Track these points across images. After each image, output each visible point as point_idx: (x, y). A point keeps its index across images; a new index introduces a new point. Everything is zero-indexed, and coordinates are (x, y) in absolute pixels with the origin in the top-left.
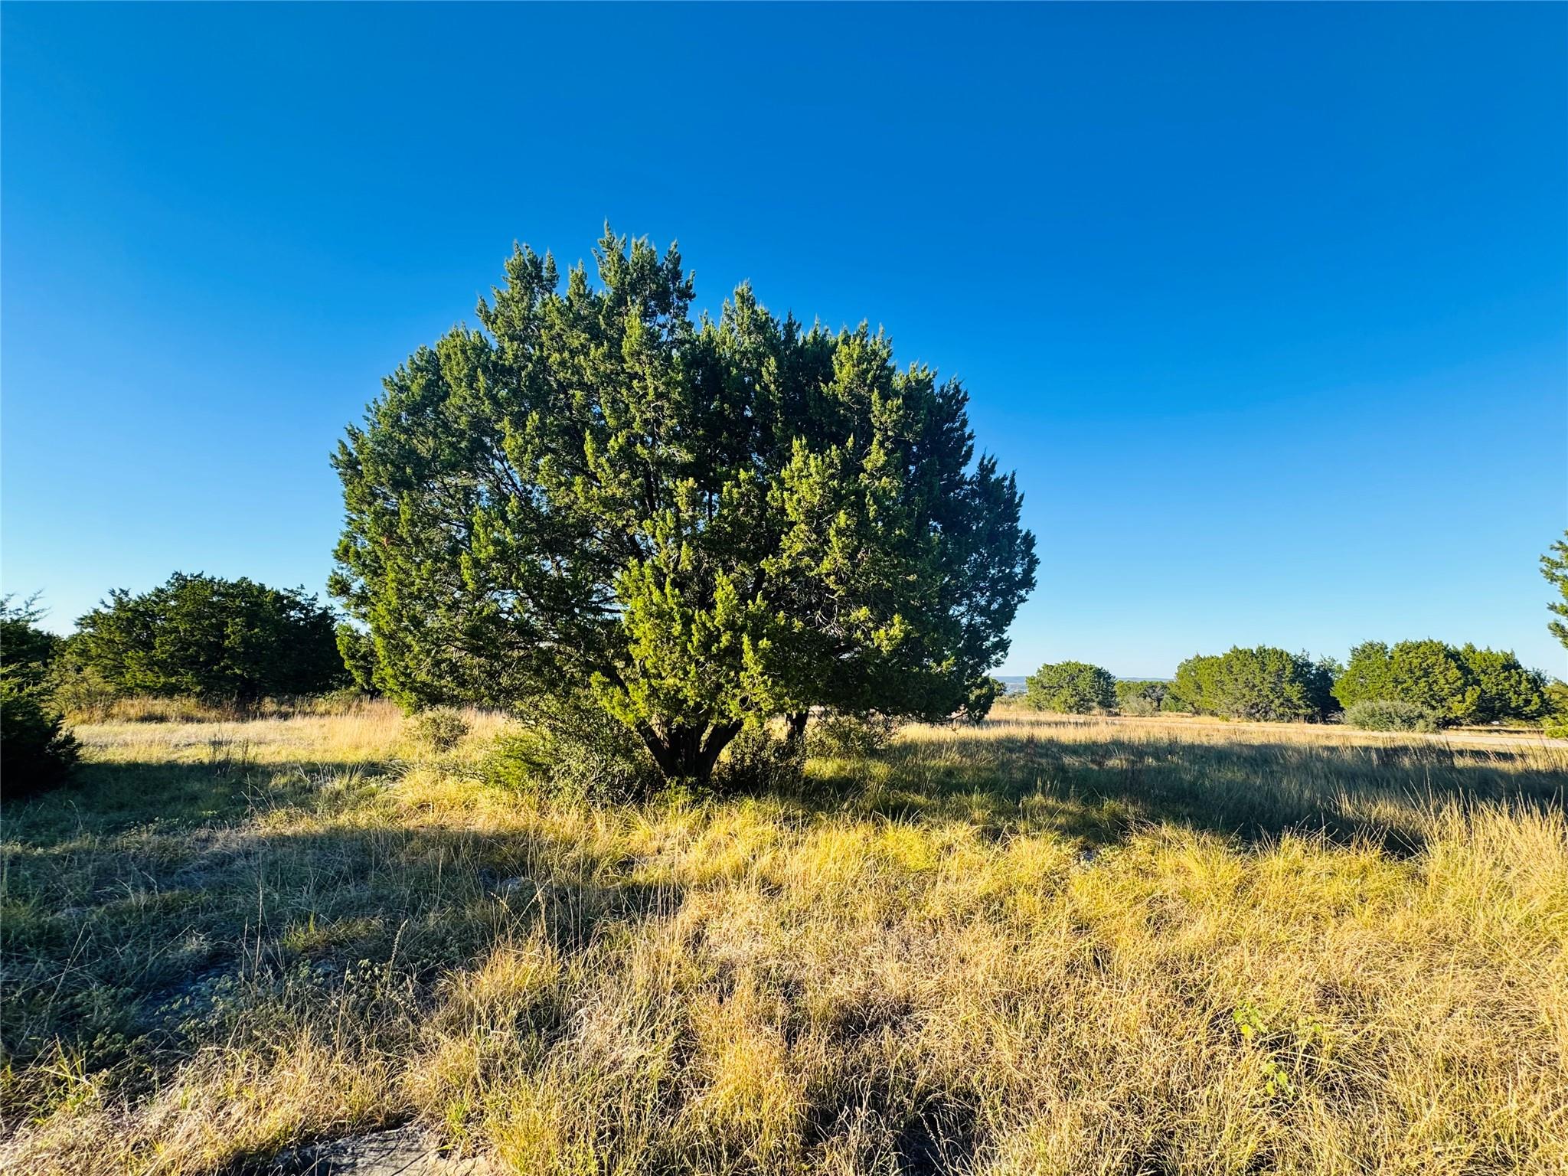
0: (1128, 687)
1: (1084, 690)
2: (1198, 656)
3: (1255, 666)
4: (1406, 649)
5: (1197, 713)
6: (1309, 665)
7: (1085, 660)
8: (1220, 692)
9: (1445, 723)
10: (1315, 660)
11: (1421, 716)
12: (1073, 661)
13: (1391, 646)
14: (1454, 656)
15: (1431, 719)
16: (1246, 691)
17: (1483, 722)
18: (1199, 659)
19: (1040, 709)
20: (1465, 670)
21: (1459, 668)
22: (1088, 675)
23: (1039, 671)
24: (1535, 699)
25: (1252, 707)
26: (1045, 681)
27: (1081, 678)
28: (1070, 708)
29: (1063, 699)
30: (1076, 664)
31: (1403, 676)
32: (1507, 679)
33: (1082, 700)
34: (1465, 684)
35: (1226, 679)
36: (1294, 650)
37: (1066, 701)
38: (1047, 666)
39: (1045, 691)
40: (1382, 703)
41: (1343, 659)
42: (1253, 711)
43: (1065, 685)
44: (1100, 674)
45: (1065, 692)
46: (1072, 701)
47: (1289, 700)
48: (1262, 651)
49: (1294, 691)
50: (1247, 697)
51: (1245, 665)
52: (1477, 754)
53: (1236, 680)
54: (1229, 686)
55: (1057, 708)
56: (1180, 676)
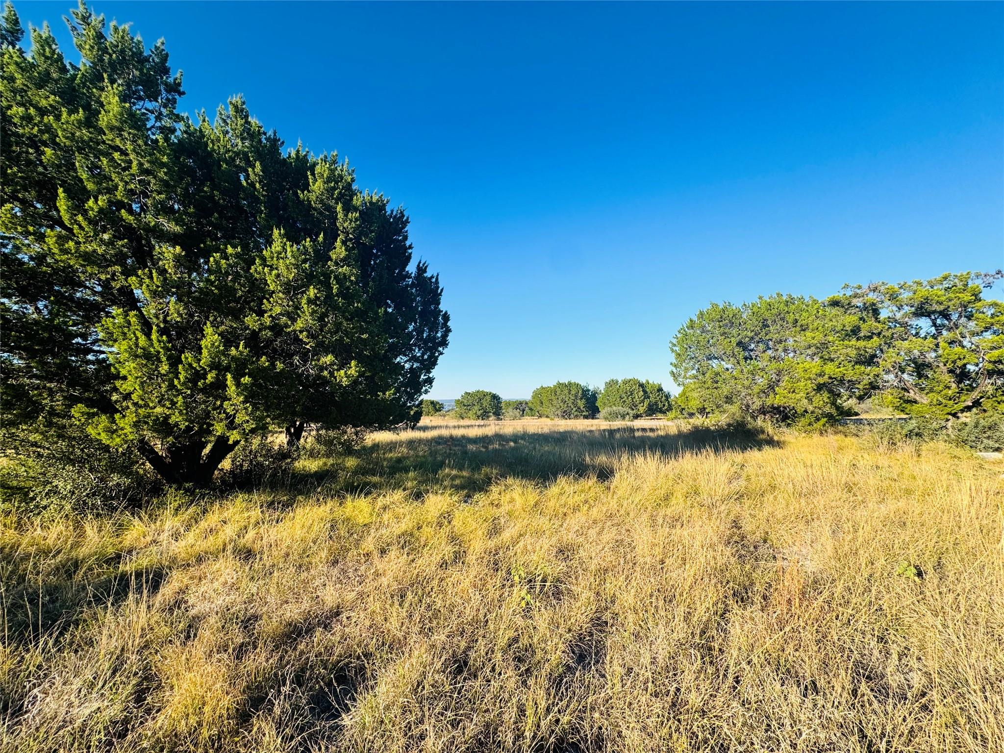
0: (508, 404)
1: (486, 406)
3: (566, 392)
4: (625, 382)
5: (540, 417)
6: (589, 390)
7: (487, 390)
8: (551, 405)
9: (637, 417)
10: (591, 388)
11: (628, 414)
12: (481, 390)
13: (620, 381)
14: (641, 385)
15: (631, 415)
16: (562, 404)
17: (650, 415)
18: (542, 388)
19: (463, 418)
20: (645, 392)
21: (643, 391)
22: (488, 398)
23: (462, 396)
24: (667, 404)
26: (465, 401)
27: (485, 399)
28: (478, 417)
30: (483, 392)
31: (624, 395)
32: (658, 395)
33: (485, 412)
34: (644, 399)
35: (553, 398)
36: (583, 384)
37: (476, 413)
38: (466, 393)
39: (465, 407)
40: (614, 408)
41: (602, 387)
42: (564, 414)
43: (476, 404)
44: (495, 397)
45: (476, 408)
46: (479, 413)
47: (579, 408)
48: (570, 383)
49: (581, 404)
50: (562, 407)
51: (562, 391)
52: (644, 430)
53: (558, 399)
54: (555, 402)
55: (471, 417)
56: (533, 397)
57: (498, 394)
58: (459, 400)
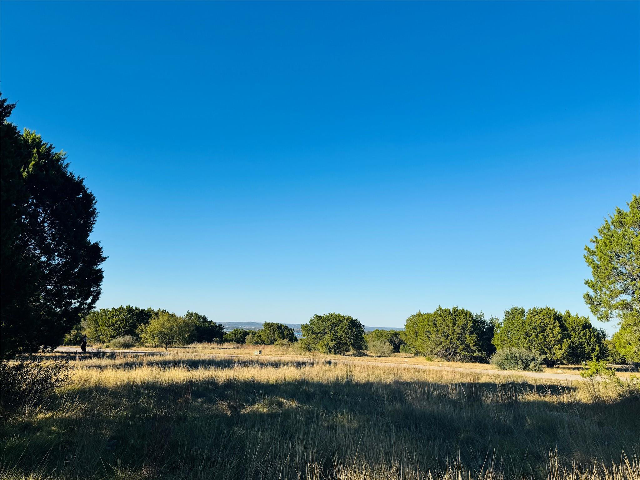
0: (379, 334)
1: (341, 336)
2: (419, 313)
3: (450, 322)
5: (417, 354)
6: (483, 322)
7: (344, 314)
8: (427, 340)
9: (551, 364)
10: (487, 318)
11: (534, 359)
12: (336, 313)
13: (527, 311)
14: (558, 318)
15: (538, 361)
16: (443, 339)
18: (420, 315)
19: (309, 350)
20: (563, 328)
21: (561, 327)
22: (345, 324)
23: (311, 320)
24: (597, 348)
25: (446, 351)
26: (315, 328)
27: (340, 327)
28: (330, 350)
29: (325, 342)
30: (339, 316)
31: (531, 332)
32: (584, 335)
33: (340, 343)
34: (563, 338)
35: (431, 329)
36: (475, 312)
37: (327, 345)
38: (317, 317)
39: (314, 336)
40: (515, 350)
41: (501, 318)
42: (447, 354)
43: (329, 332)
44: (355, 324)
45: (327, 337)
46: (331, 344)
47: (468, 346)
48: (456, 310)
49: (470, 340)
50: (443, 343)
51: (444, 320)
53: (437, 331)
54: (433, 335)
55: (321, 349)
56: (407, 327)
57: (359, 320)
58: (306, 326)
